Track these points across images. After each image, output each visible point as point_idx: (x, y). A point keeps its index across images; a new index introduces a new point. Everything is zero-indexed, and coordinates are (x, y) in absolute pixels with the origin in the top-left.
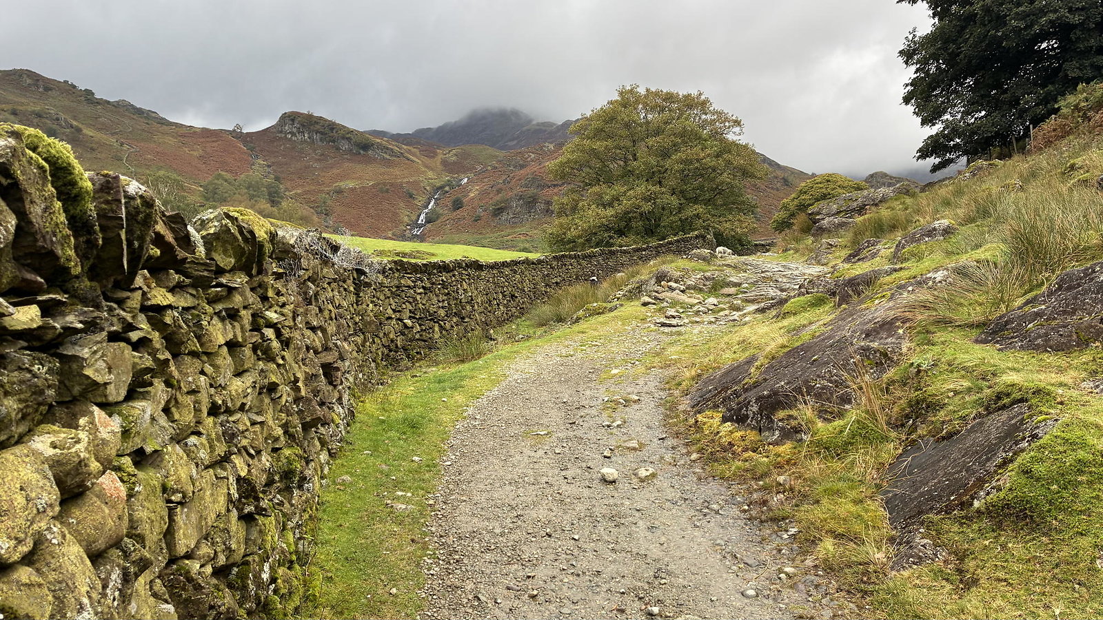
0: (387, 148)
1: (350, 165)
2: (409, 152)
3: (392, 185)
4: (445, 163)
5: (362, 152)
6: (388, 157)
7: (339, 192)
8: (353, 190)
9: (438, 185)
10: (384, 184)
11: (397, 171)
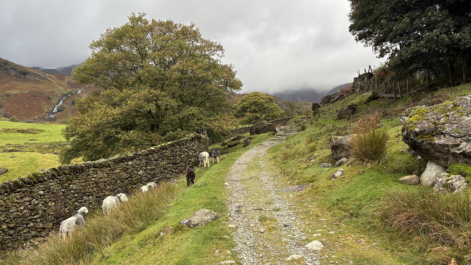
0: (37, 75)
1: (16, 82)
2: (50, 77)
3: (39, 93)
4: (69, 83)
5: (23, 76)
6: (37, 79)
7: (8, 96)
8: (16, 95)
9: (65, 93)
10: (35, 92)
11: (42, 86)
